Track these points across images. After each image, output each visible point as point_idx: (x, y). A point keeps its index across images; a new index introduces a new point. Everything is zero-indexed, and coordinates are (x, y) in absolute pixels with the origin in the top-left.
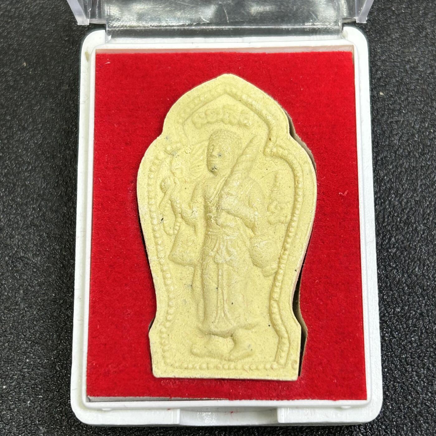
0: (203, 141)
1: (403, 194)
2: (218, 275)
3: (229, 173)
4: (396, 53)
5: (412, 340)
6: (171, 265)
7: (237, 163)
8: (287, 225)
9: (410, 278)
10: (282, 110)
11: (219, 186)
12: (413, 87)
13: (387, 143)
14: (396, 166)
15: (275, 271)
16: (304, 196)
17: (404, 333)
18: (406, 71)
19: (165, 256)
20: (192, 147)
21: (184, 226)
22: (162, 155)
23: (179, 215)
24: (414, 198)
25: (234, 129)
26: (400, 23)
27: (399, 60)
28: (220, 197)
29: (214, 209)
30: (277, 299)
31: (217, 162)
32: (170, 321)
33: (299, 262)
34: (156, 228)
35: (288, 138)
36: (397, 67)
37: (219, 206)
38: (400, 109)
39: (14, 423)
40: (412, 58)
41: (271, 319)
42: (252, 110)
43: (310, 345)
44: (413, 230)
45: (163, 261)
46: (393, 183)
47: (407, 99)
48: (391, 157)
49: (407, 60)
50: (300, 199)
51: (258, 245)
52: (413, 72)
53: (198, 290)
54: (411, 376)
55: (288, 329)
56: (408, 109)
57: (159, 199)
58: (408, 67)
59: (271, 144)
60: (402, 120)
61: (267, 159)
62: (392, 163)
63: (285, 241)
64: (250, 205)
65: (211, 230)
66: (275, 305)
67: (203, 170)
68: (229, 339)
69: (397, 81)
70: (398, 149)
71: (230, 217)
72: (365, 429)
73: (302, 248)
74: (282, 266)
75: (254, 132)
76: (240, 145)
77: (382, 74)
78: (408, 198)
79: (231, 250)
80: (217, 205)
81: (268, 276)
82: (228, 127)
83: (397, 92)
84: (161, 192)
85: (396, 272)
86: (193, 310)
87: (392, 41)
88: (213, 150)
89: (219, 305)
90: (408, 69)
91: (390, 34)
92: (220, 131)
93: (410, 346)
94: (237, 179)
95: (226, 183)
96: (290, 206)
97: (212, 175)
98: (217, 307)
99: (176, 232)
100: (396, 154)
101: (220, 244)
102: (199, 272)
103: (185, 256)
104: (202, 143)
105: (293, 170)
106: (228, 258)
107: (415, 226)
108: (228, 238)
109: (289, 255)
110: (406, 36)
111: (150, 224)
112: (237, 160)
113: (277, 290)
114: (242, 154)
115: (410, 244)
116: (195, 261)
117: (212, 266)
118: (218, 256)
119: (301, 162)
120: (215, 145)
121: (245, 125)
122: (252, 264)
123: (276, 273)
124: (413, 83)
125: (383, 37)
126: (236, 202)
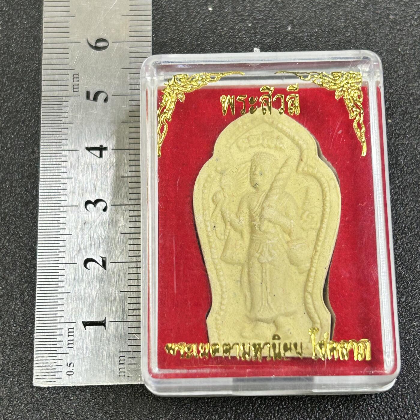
0: (246, 162)
1: (407, 204)
2: (262, 272)
3: (268, 188)
4: (402, 87)
5: (414, 325)
6: (223, 264)
7: (275, 180)
8: (317, 231)
9: (413, 274)
10: (312, 136)
11: (261, 199)
12: (415, 116)
13: (394, 162)
14: (402, 181)
15: (308, 269)
16: (331, 207)
17: (407, 319)
18: (410, 102)
19: (218, 257)
20: (237, 167)
21: (232, 232)
22: (214, 174)
23: (229, 223)
24: (416, 208)
25: (272, 152)
26: (405, 62)
27: (404, 93)
28: (263, 209)
29: (257, 218)
30: (311, 292)
31: (258, 179)
32: (223, 310)
33: (328, 261)
34: (210, 234)
35: (317, 159)
36: (403, 98)
37: (262, 216)
38: (405, 133)
39: (88, 391)
40: (415, 91)
41: (306, 308)
42: (286, 136)
43: (338, 329)
44: (415, 235)
45: (216, 261)
46: (399, 195)
47: (410, 125)
48: (397, 173)
49: (410, 93)
50: (328, 210)
51: (295, 248)
52: (416, 103)
53: (246, 284)
54: (413, 354)
55: (320, 316)
56: (411, 134)
57: (212, 210)
58: (411, 99)
59: (302, 164)
60: (406, 143)
61: (299, 176)
62: (398, 179)
63: (316, 244)
64: (287, 215)
65: (255, 235)
66: (309, 297)
67: (247, 186)
68: (272, 325)
69: (403, 110)
70: (403, 167)
71: (271, 225)
72: (376, 397)
73: (330, 250)
74: (315, 265)
75: (288, 154)
76: (277, 165)
77: (390, 105)
78: (411, 208)
79: (273, 252)
80: (260, 214)
81: (302, 273)
82: (266, 150)
83: (403, 120)
84: (213, 205)
85: (402, 269)
86: (242, 301)
87: (398, 77)
88: (255, 170)
89: (263, 297)
90: (412, 100)
91: (397, 71)
92: (261, 154)
93: (413, 330)
94: (276, 193)
95: (267, 197)
96: (320, 215)
97: (254, 190)
98: (262, 299)
99: (226, 237)
100: (401, 171)
101: (263, 247)
102: (246, 270)
103: (234, 257)
104: (246, 164)
105: (321, 185)
106: (270, 259)
107: (417, 230)
108: (270, 242)
109: (320, 255)
110: (410, 73)
111: (205, 231)
112: (275, 178)
113: (310, 284)
114: (279, 173)
115: (413, 245)
116: (242, 261)
117: (257, 265)
118: (261, 257)
119: (328, 179)
120: (257, 165)
121: (281, 148)
122: (289, 263)
123: (310, 270)
124: (416, 112)
125: (391, 74)
126: (275, 213)
